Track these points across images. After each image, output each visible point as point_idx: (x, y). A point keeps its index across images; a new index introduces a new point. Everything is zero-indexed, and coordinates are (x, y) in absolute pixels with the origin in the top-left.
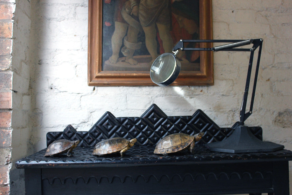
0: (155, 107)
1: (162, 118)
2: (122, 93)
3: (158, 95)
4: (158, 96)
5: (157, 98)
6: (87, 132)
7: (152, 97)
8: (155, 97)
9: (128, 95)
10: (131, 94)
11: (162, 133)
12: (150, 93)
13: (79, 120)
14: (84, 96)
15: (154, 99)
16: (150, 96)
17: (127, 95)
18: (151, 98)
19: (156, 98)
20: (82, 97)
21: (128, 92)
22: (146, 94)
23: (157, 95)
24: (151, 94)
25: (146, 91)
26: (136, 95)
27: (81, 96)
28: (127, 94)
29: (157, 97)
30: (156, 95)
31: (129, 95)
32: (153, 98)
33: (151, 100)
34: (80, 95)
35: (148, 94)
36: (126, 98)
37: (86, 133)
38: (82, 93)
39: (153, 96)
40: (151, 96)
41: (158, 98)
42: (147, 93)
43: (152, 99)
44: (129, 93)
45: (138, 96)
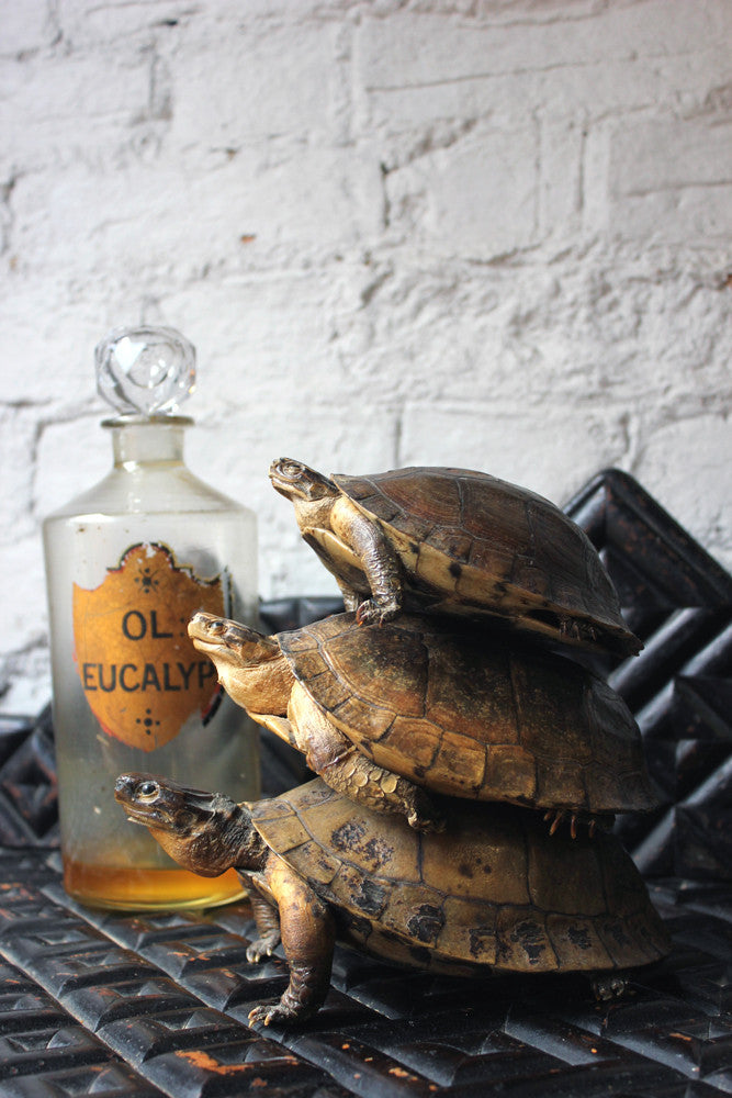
0: (615, 498)
1: (683, 605)
2: (357, 394)
3: (683, 398)
4: (683, 409)
5: (672, 428)
6: (26, 718)
7: (624, 421)
8: (648, 417)
9: (409, 406)
10: (439, 397)
11: (689, 757)
12: (605, 383)
13: (19, 623)
14: (61, 421)
15: (640, 433)
16: (608, 414)
17: (401, 411)
18: (611, 430)
19: (661, 433)
20: (49, 432)
21: (409, 378)
22: (569, 394)
23: (673, 394)
24: (618, 391)
25: (569, 367)
26: (483, 407)
27: (40, 428)
28: (402, 399)
29: (670, 416)
30: (660, 402)
31: (425, 404)
32: (633, 428)
33: (619, 444)
34: (31, 416)
35: (591, 397)
36: (391, 428)
37: (16, 726)
38: (47, 402)
39: (631, 407)
40: (615, 411)
41: (685, 427)
42: (577, 382)
43: (627, 439)
44: (421, 389)
45: (500, 416)
